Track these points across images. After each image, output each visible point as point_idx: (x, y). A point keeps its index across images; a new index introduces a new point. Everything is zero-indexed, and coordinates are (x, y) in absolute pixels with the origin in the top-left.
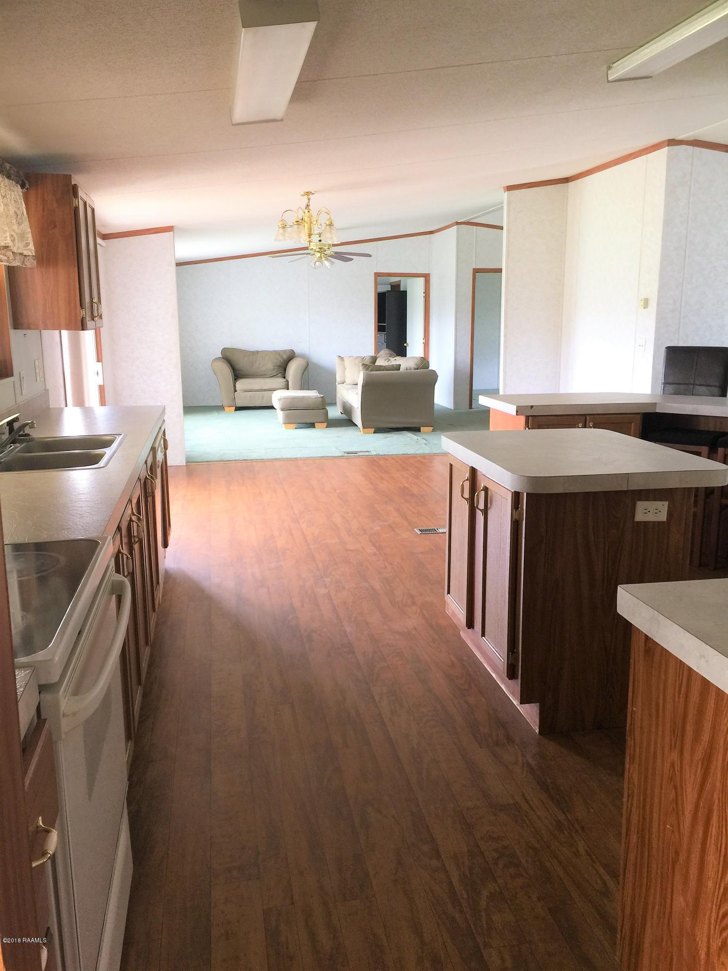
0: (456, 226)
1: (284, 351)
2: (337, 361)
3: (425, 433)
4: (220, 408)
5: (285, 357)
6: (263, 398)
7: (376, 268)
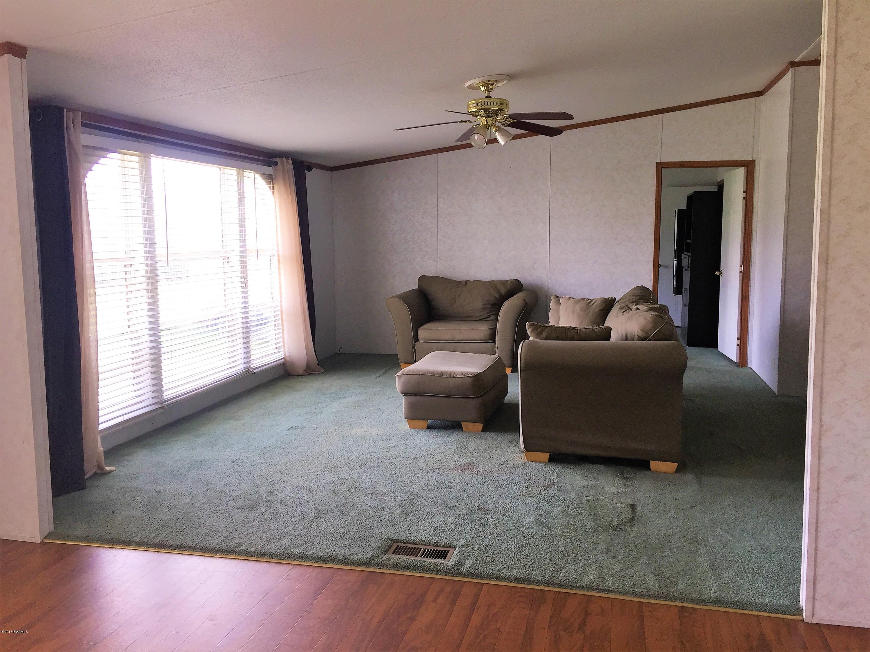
1: (504, 282)
3: (659, 476)
7: (659, 155)
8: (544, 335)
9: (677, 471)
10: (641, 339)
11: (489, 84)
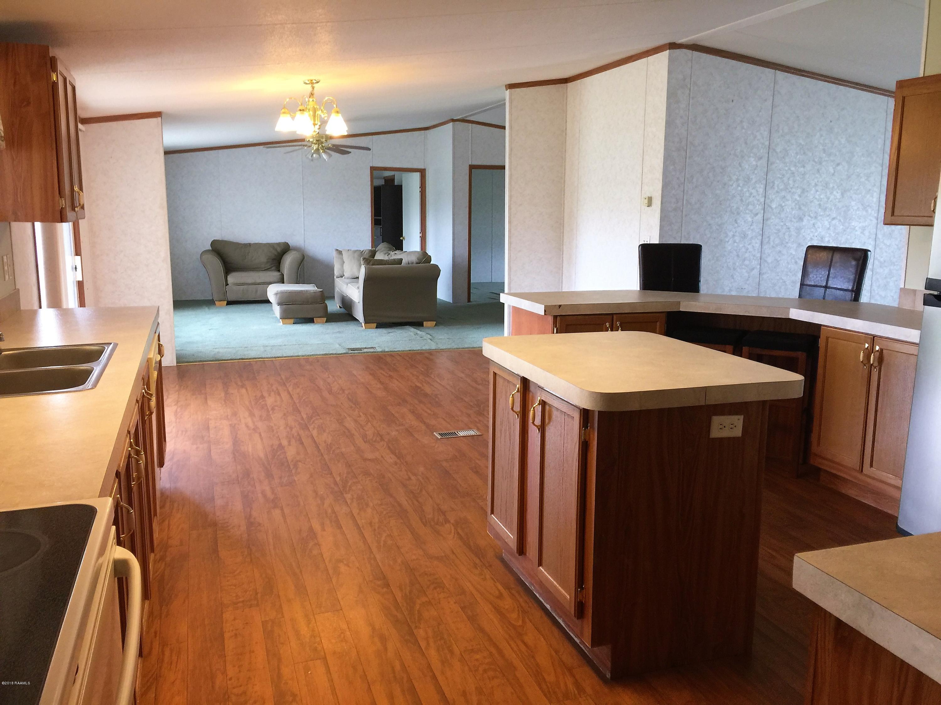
0: (452, 123)
1: (279, 244)
3: (428, 328)
4: (209, 303)
5: (279, 249)
6: (257, 291)
7: (371, 162)
8: (371, 263)
9: (436, 325)
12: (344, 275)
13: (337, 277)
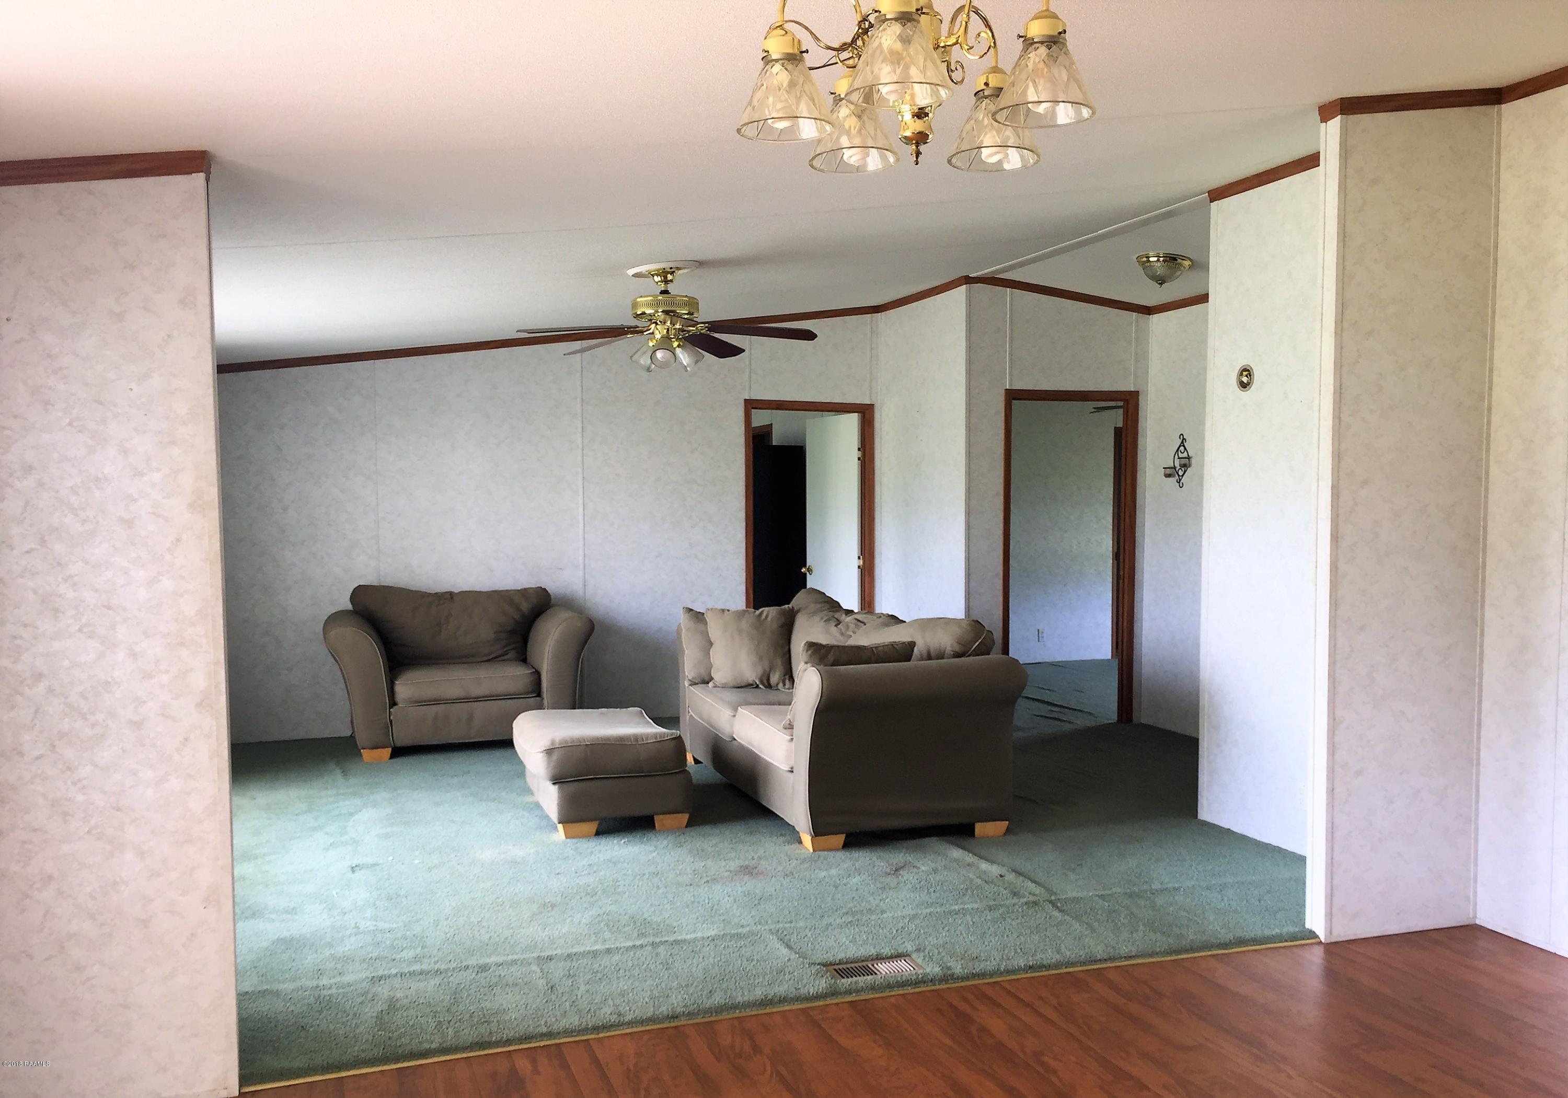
0: (965, 286)
1: (524, 592)
2: (682, 618)
3: (990, 841)
5: (525, 607)
6: (470, 718)
7: (747, 389)
8: (831, 658)
9: (1008, 831)
10: (958, 655)
11: (668, 273)
12: (712, 679)
13: (693, 684)
